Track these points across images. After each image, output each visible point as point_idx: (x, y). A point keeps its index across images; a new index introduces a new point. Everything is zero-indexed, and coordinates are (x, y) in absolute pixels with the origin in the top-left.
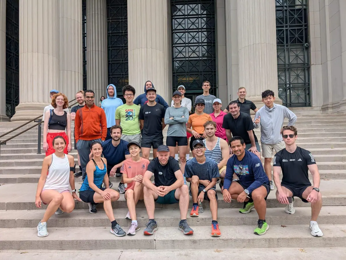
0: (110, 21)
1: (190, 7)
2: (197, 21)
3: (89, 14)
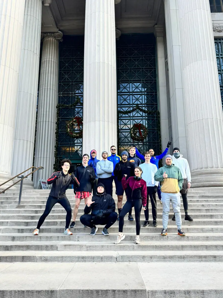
0: (61, 95)
1: (135, 85)
2: (141, 98)
3: (42, 89)
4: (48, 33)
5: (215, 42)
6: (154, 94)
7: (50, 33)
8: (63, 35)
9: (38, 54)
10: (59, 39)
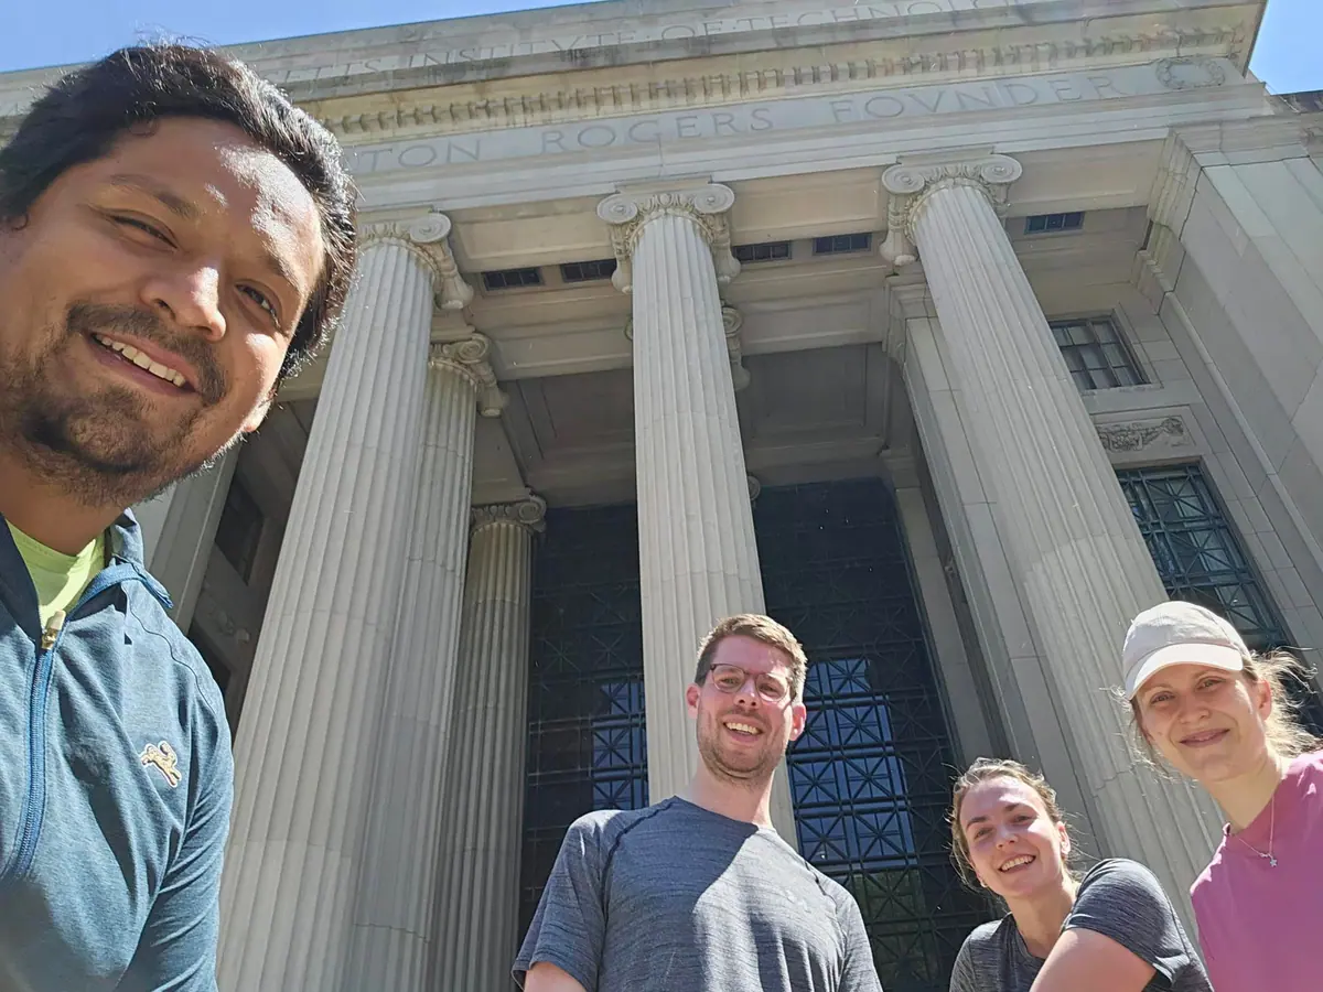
0: (540, 732)
1: (838, 669)
4: (490, 505)
5: (1122, 484)
6: (926, 697)
7: (497, 504)
8: (548, 509)
9: (458, 574)
10: (531, 522)
